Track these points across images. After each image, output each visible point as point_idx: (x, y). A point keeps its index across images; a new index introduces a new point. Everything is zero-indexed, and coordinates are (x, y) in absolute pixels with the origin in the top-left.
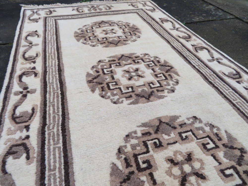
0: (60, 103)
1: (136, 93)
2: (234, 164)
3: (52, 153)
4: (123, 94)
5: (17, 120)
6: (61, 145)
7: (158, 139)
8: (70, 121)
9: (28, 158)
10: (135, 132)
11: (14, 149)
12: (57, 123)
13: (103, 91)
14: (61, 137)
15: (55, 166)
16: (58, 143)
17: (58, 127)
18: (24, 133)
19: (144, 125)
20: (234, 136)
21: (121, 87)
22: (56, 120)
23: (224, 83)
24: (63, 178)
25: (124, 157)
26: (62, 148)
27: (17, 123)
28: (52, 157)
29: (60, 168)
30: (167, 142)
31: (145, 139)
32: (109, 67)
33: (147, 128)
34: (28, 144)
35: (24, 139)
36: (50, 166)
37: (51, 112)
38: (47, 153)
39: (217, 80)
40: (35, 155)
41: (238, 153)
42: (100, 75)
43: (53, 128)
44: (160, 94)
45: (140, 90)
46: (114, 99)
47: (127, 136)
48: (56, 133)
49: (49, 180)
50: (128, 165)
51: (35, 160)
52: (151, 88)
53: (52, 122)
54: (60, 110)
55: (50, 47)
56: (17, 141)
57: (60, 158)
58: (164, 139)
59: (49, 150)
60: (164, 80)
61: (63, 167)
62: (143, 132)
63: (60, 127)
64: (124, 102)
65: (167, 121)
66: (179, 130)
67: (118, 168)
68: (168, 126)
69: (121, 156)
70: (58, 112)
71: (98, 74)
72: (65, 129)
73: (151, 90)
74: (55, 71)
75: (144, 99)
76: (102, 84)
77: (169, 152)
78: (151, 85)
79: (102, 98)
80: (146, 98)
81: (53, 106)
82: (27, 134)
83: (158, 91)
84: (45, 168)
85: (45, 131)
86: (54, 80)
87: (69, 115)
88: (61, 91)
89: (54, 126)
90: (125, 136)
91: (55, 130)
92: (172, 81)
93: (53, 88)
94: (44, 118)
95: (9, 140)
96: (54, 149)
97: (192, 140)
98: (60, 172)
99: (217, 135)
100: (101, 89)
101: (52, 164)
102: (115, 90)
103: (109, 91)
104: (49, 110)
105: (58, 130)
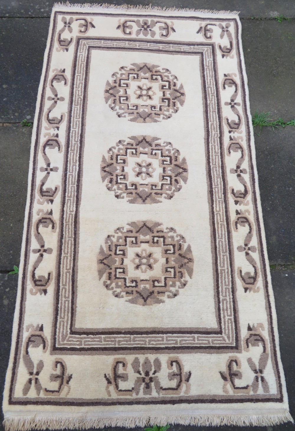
0: (210, 154)
1: (151, 148)
2: (118, 88)
3: (215, 120)
4: (161, 150)
5: (238, 146)
6: (210, 123)
7: (152, 110)
8: (204, 137)
9: (227, 120)
10: (164, 118)
11: (236, 126)
12: (213, 138)
13: (176, 157)
14: (210, 127)
15: (213, 113)
16: (212, 124)
17: (212, 134)
18: (232, 134)
19: (156, 121)
20: (104, 100)
21: (160, 158)
22: (213, 140)
23: (71, 138)
24: (208, 107)
25: (175, 108)
26: (209, 121)
27: (238, 144)
28: (215, 118)
29: (210, 111)
30: (148, 107)
31: (159, 112)
32: (164, 186)
33: (155, 118)
34: (229, 127)
35: (232, 131)
36: (215, 114)
37: (217, 147)
38: (218, 121)
39: (73, 142)
40: (224, 120)
41: (111, 91)
42: (175, 177)
43: (215, 134)
44: (132, 141)
45: (146, 150)
46: (170, 147)
47: (169, 117)
48: (213, 130)
49: (215, 107)
50: (174, 103)
51: (223, 118)
52: (136, 149)
53: (216, 139)
54: (210, 147)
55: (223, 240)
56: (236, 131)
57: (210, 116)
58: (148, 109)
59: (216, 122)
60: (121, 155)
61: (209, 111)
62: (159, 116)
63: (210, 134)
64: (163, 142)
65: (140, 118)
66: (135, 111)
67: (180, 103)
68: (141, 115)
69: (177, 109)
70: (212, 146)
71: (176, 178)
72: (207, 131)
73: (138, 147)
74: (215, 192)
75: (147, 140)
76: (176, 165)
77: (149, 102)
78: (134, 152)
79: (179, 150)
80: (145, 140)
81: (215, 152)
82: (230, 134)
83: (132, 145)
84: (218, 113)
85: (220, 133)
86: (216, 181)
87: (204, 141)
88: (210, 166)
89: (214, 135)
90: (171, 118)
91: (213, 133)
92: (113, 153)
93: (216, 170)
94: (221, 144)
95: (241, 133)
96: (213, 121)
97: (131, 104)
98: (210, 109)
99: (114, 103)
100: (177, 158)
101: (214, 114)
102: (166, 155)
103: (171, 155)
104: (218, 150)
105: (212, 132)
